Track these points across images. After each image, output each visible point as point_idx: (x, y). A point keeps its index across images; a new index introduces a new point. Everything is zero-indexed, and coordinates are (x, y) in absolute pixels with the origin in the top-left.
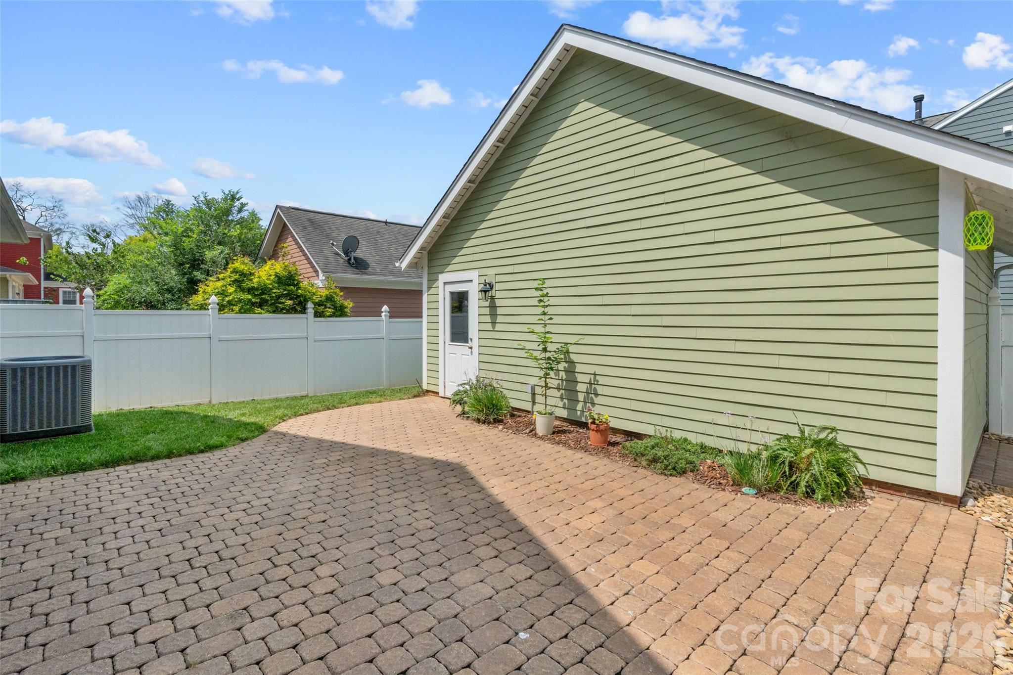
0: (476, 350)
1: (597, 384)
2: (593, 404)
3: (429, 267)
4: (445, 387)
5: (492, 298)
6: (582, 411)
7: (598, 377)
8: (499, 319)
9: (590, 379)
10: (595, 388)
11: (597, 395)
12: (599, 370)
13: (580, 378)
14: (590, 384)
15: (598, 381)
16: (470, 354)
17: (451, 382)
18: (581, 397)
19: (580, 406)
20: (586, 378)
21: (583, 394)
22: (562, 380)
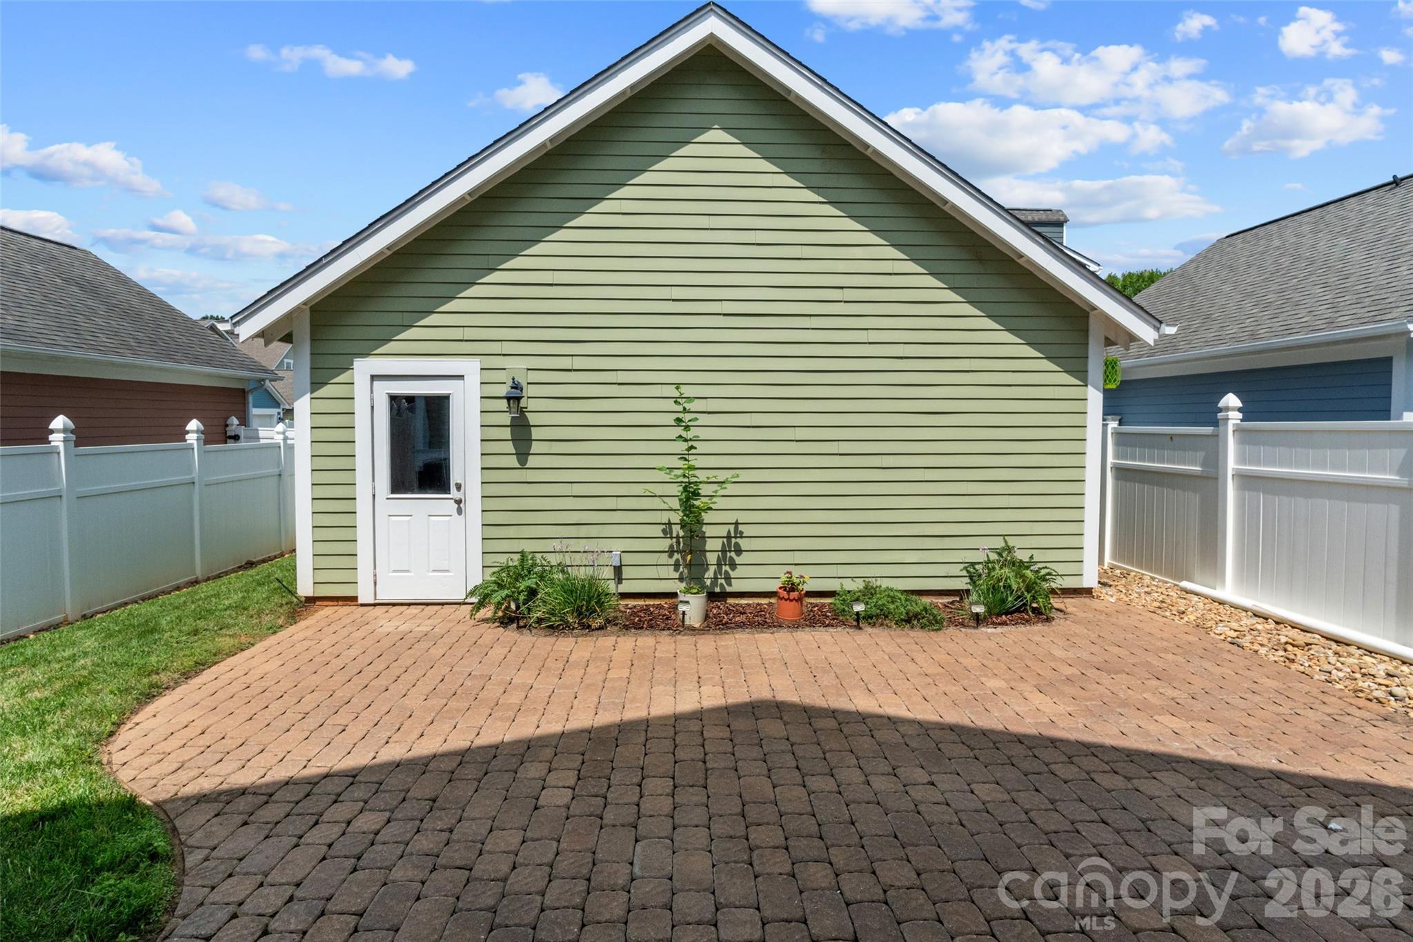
0: (474, 505)
1: (741, 537)
2: (733, 565)
3: (313, 340)
4: (375, 583)
5: (522, 411)
6: (716, 578)
7: (741, 528)
8: (536, 447)
9: (729, 532)
10: (737, 544)
11: (739, 551)
12: (742, 517)
13: (708, 531)
14: (729, 537)
15: (741, 533)
16: (455, 512)
17: (394, 571)
18: (712, 558)
19: (710, 573)
20: (723, 531)
21: (717, 553)
22: (678, 537)
